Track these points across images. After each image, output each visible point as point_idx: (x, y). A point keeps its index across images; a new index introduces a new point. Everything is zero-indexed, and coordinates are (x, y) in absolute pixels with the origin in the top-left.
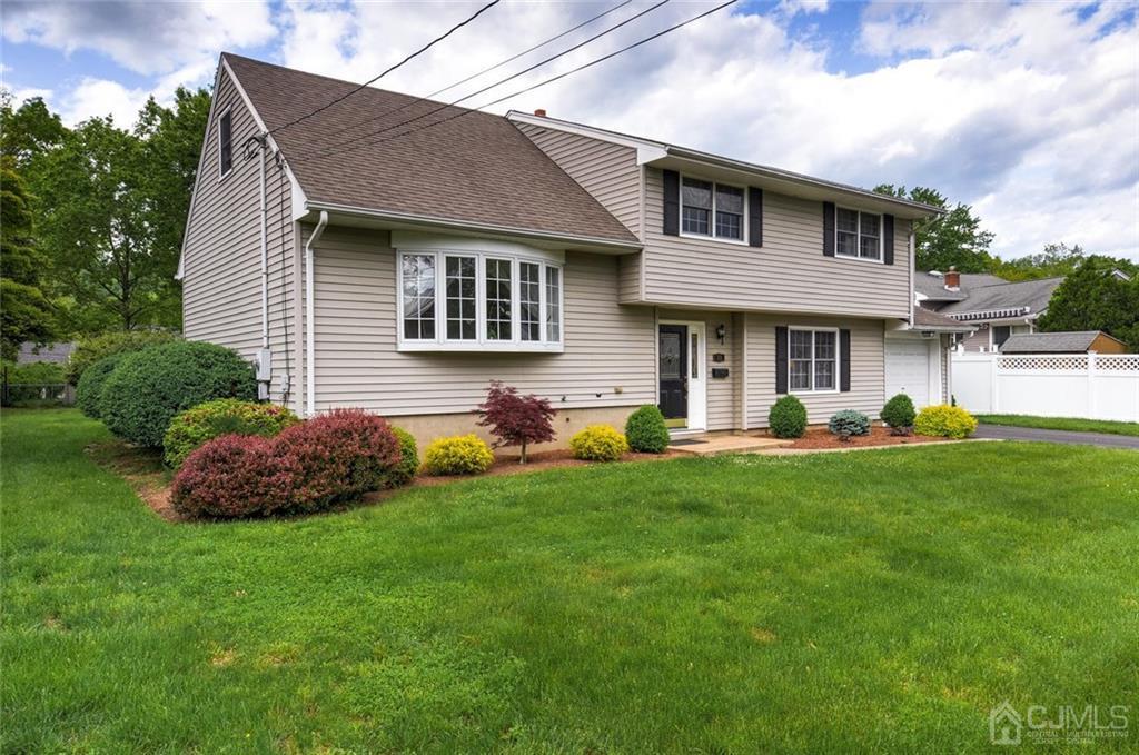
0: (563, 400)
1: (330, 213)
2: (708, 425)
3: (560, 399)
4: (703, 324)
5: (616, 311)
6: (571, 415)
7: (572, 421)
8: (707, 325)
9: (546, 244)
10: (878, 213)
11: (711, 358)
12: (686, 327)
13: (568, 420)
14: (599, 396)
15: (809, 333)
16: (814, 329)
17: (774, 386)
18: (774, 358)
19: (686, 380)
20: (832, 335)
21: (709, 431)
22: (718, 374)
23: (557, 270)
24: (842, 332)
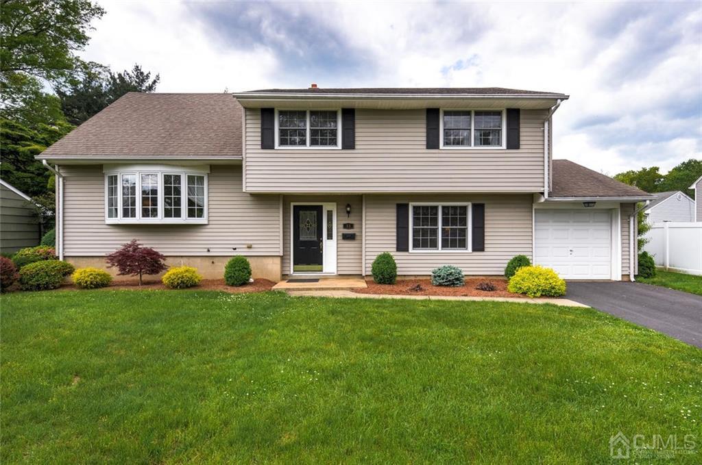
0: (209, 251)
1: (47, 160)
2: (337, 271)
3: (206, 250)
4: (335, 204)
5: (249, 198)
6: (215, 260)
7: (216, 264)
8: (337, 205)
9: (177, 163)
10: (501, 109)
11: (342, 226)
12: (321, 207)
13: (213, 262)
14: (235, 249)
15: (436, 208)
16: (440, 204)
17: (395, 246)
18: (395, 226)
19: (322, 241)
20: (465, 208)
21: (340, 275)
22: (346, 237)
23: (203, 177)
24: (474, 206)
